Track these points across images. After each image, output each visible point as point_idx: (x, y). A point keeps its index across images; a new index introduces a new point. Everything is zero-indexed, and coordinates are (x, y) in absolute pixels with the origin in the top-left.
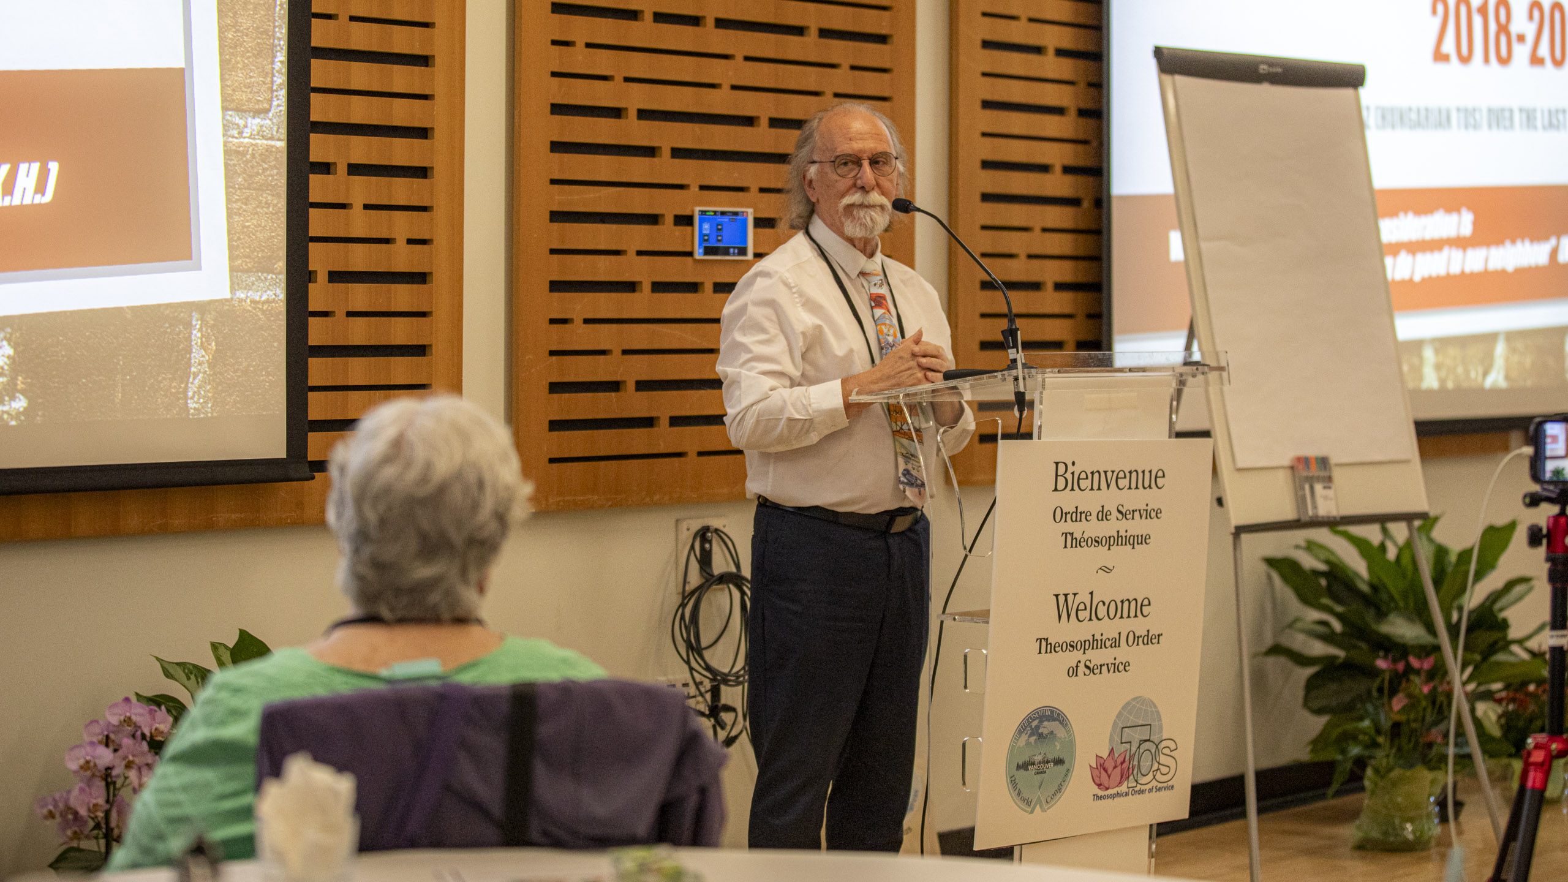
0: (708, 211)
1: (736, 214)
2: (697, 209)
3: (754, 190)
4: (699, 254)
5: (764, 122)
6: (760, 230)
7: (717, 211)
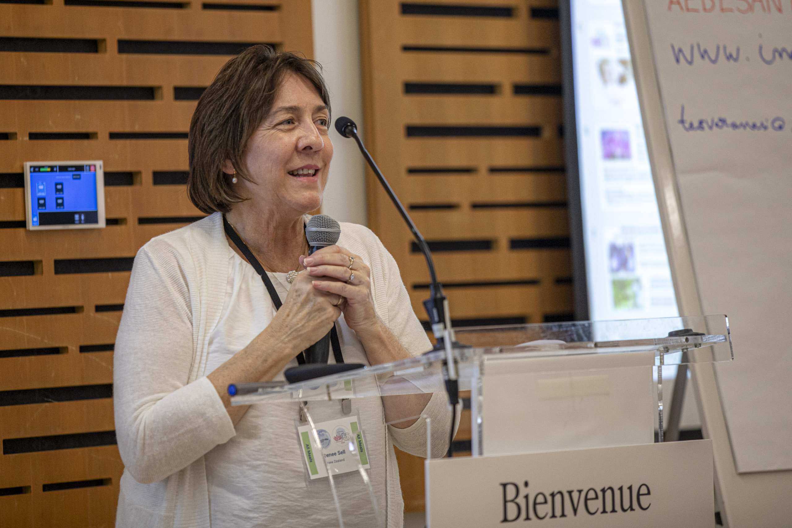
0: (43, 167)
1: (80, 168)
2: (28, 165)
3: (103, 136)
4: (33, 224)
5: (112, 46)
6: (112, 189)
7: (56, 167)
